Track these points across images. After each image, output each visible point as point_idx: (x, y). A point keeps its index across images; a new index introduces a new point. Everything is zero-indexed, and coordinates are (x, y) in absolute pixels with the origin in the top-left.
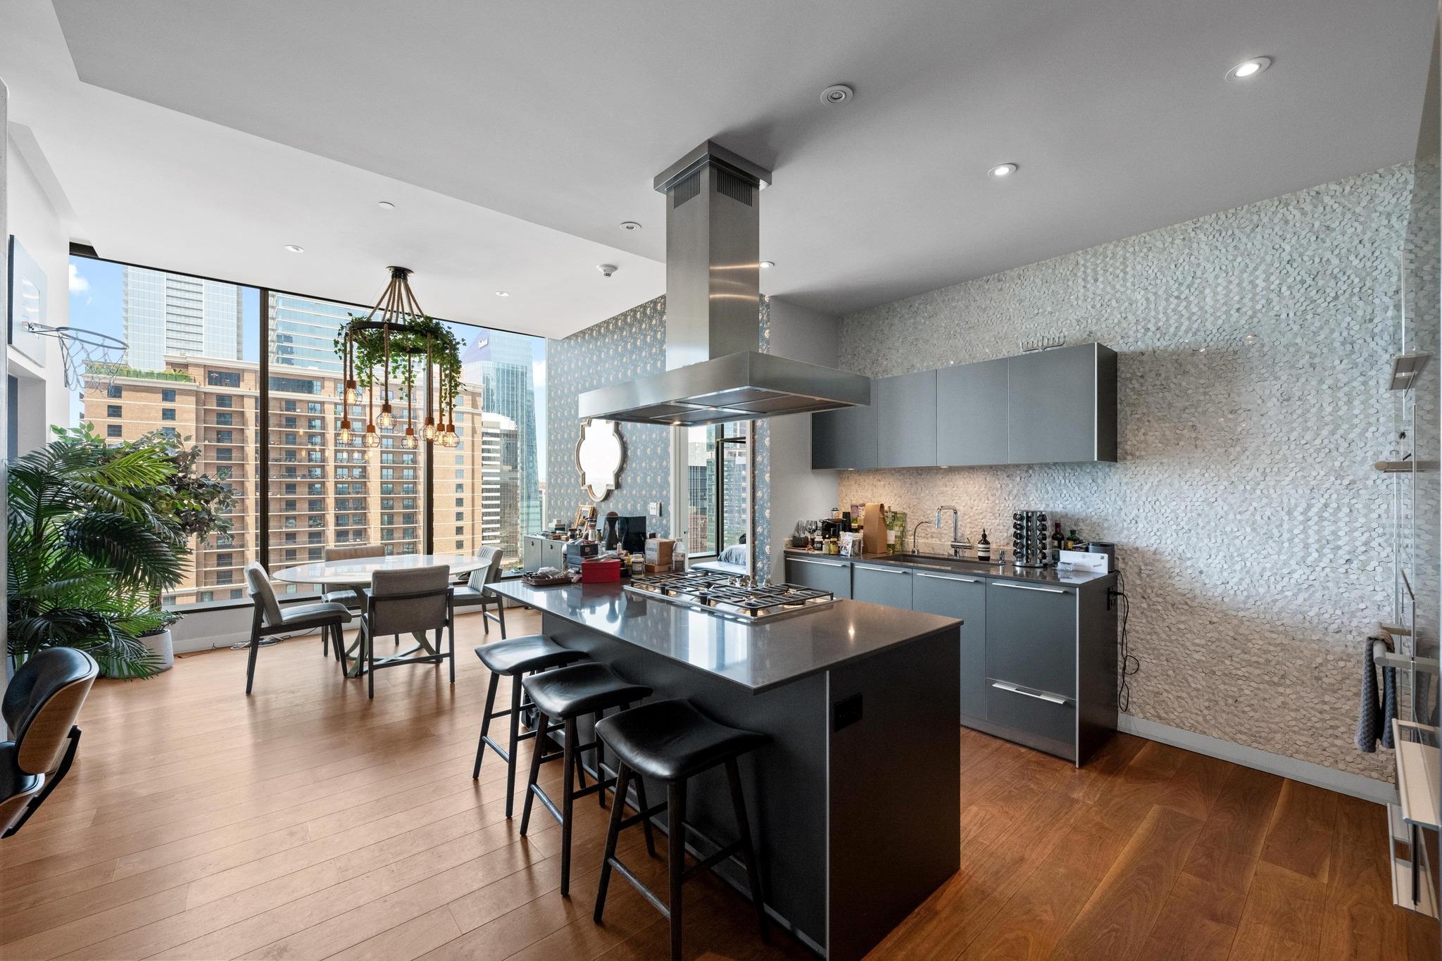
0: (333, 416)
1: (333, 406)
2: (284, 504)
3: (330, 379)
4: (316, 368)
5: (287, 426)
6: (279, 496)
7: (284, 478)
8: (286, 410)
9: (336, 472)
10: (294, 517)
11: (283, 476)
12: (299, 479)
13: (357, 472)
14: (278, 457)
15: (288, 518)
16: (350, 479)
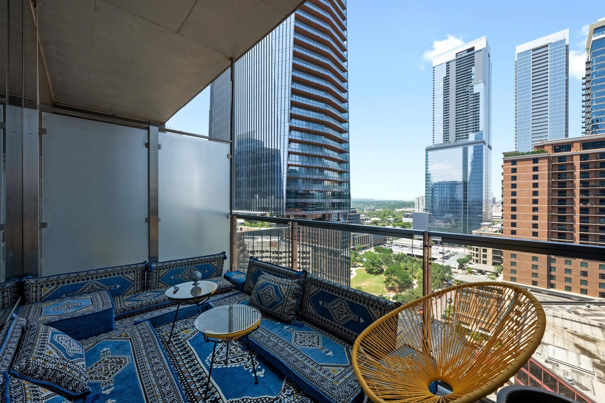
2: (598, 211)
5: (601, 167)
6: (595, 206)
8: (600, 159)
11: (598, 195)
14: (594, 185)
15: (600, 218)
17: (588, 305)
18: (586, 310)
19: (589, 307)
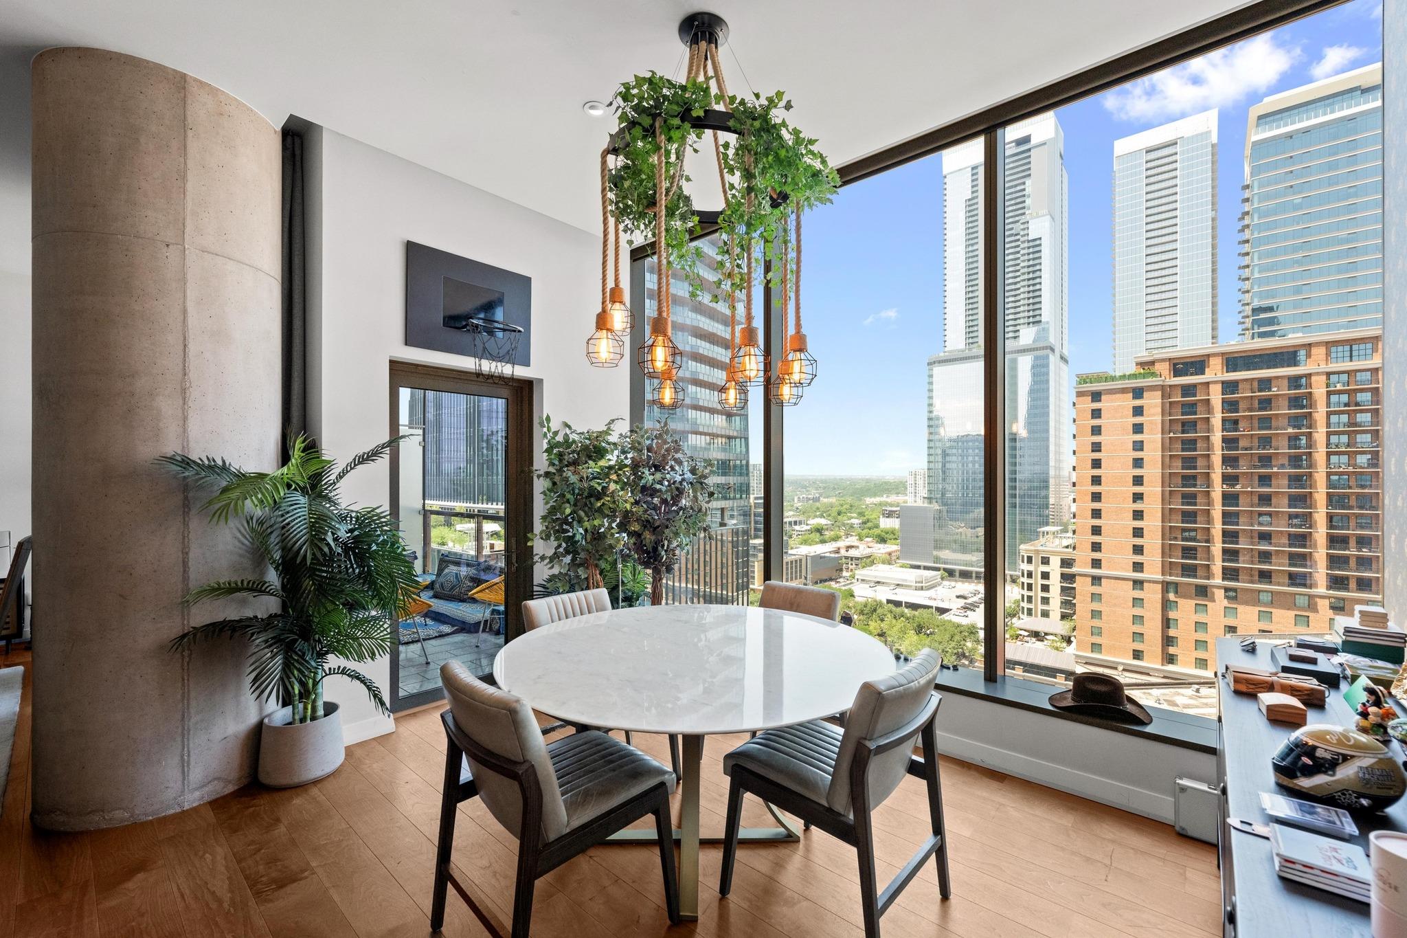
0: (1324, 390)
1: (1324, 377)
2: (1256, 500)
3: (1318, 344)
4: (1300, 335)
5: (1260, 409)
6: (1249, 489)
7: (1255, 468)
8: (1259, 391)
9: (1328, 459)
10: (1270, 514)
11: (1255, 467)
12: (1275, 470)
13: (1362, 460)
14: (1248, 445)
15: (1260, 514)
16: (1351, 469)
17: (1197, 686)
18: (1191, 698)
19: (1198, 691)
